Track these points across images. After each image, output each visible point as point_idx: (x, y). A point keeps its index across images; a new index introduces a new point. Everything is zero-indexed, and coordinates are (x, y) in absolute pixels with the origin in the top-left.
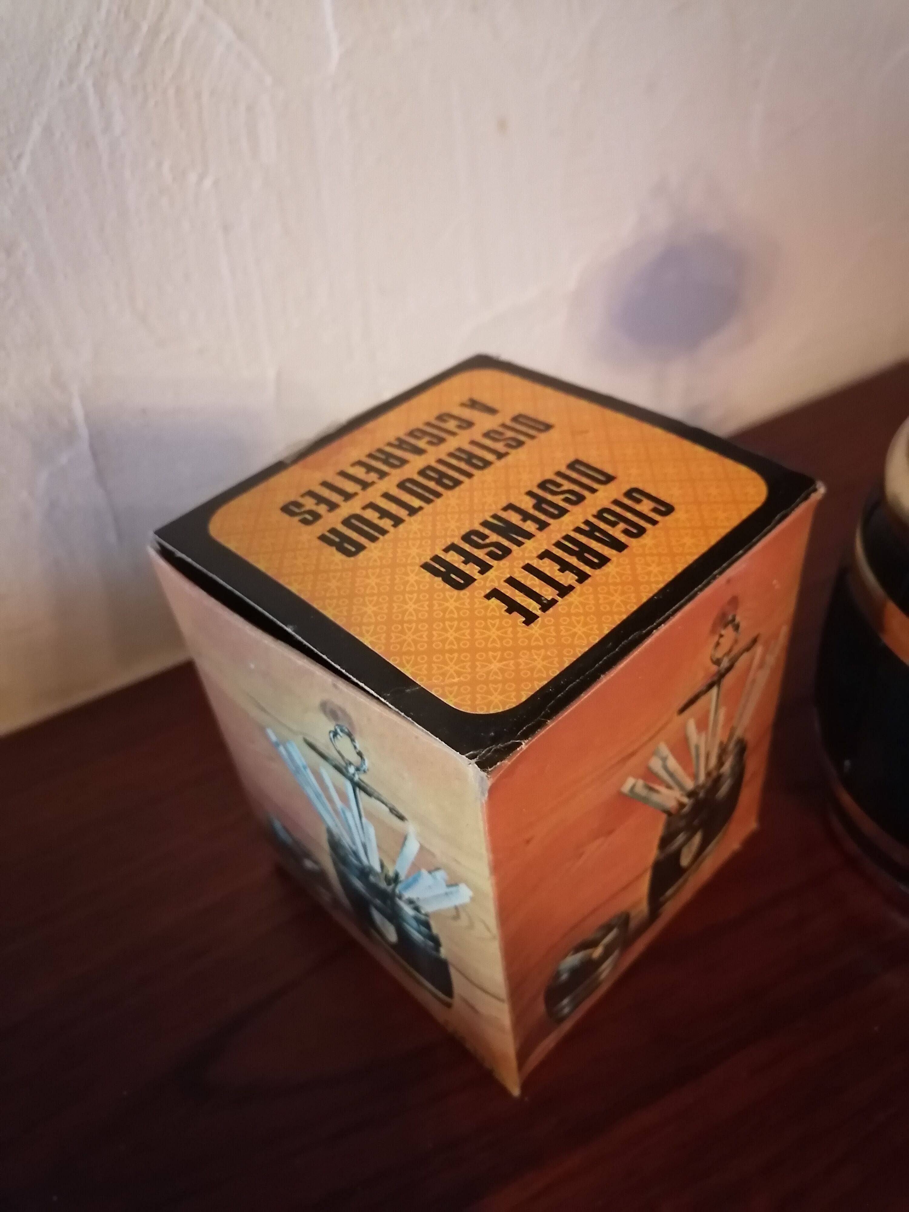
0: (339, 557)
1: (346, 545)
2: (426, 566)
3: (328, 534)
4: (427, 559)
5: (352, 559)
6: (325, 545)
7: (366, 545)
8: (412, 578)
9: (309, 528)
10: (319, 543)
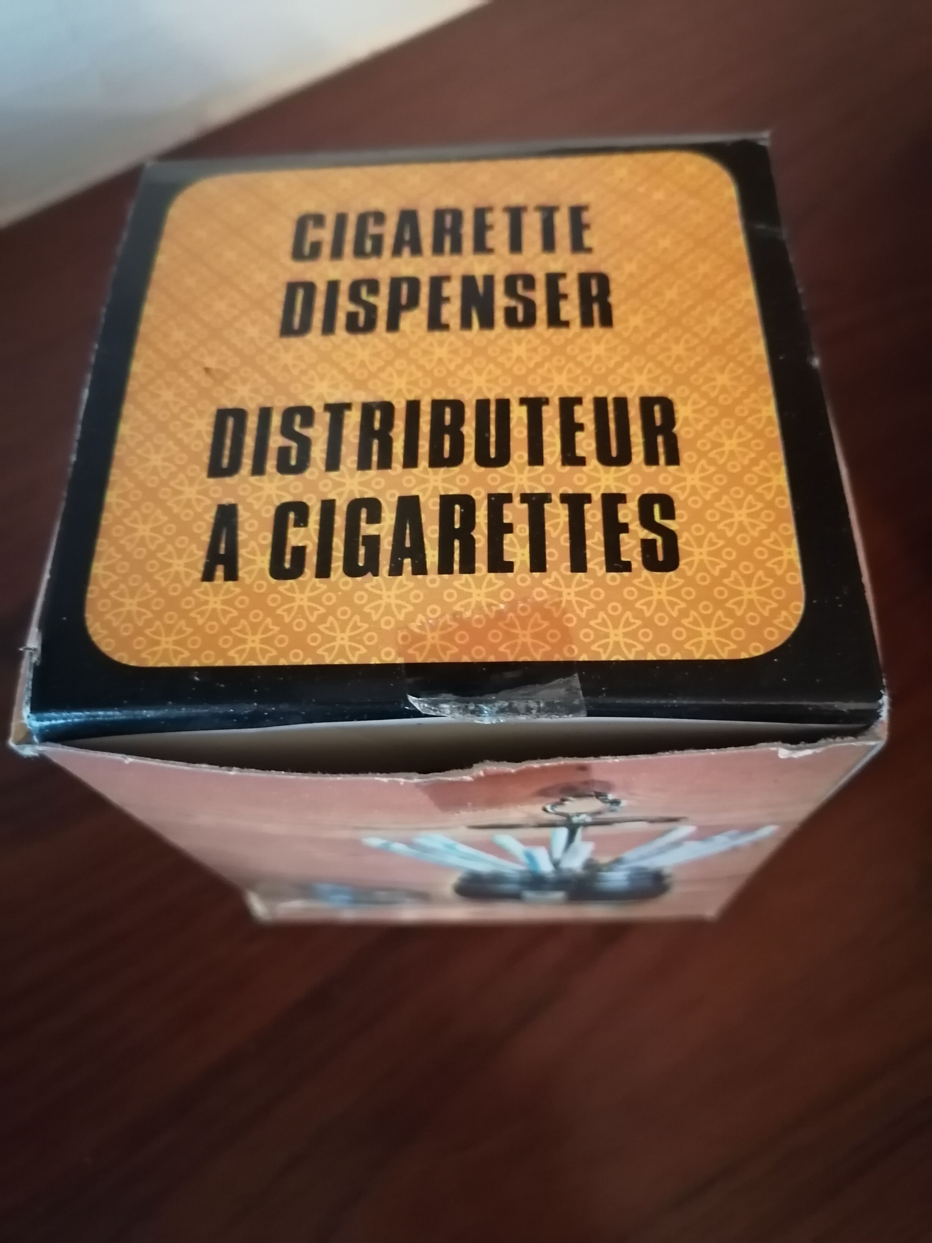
0: (681, 412)
1: (658, 421)
2: (607, 320)
3: (662, 459)
4: (597, 330)
5: (671, 396)
6: (680, 445)
7: (637, 401)
8: (636, 321)
9: (672, 491)
10: (685, 456)
